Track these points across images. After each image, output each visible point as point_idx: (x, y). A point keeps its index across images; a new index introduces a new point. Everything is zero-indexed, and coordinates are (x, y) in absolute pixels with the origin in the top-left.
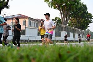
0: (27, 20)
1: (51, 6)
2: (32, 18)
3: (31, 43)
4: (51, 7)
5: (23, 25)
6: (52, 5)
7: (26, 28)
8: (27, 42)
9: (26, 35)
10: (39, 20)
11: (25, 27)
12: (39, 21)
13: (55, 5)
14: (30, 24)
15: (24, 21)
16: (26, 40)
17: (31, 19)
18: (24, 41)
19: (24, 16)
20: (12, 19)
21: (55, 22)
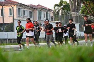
0: (15, 8)
2: (23, 5)
5: (9, 16)
7: (15, 21)
10: (34, 6)
11: (13, 19)
12: (34, 9)
14: (20, 14)
15: (10, 10)
16: (15, 39)
17: (21, 5)
18: (13, 41)
21: (59, 8)
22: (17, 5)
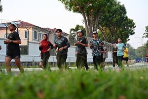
0: (31, 31)
1: (69, 8)
2: (39, 27)
3: (37, 66)
4: (70, 10)
6: (71, 6)
7: (29, 44)
8: (32, 65)
9: (30, 55)
10: (50, 29)
11: (28, 42)
12: (50, 32)
13: (76, 6)
14: (35, 37)
15: (26, 32)
16: (29, 63)
17: (37, 28)
18: (26, 64)
19: (26, 23)
20: (7, 28)
21: (75, 32)
22: (33, 28)
